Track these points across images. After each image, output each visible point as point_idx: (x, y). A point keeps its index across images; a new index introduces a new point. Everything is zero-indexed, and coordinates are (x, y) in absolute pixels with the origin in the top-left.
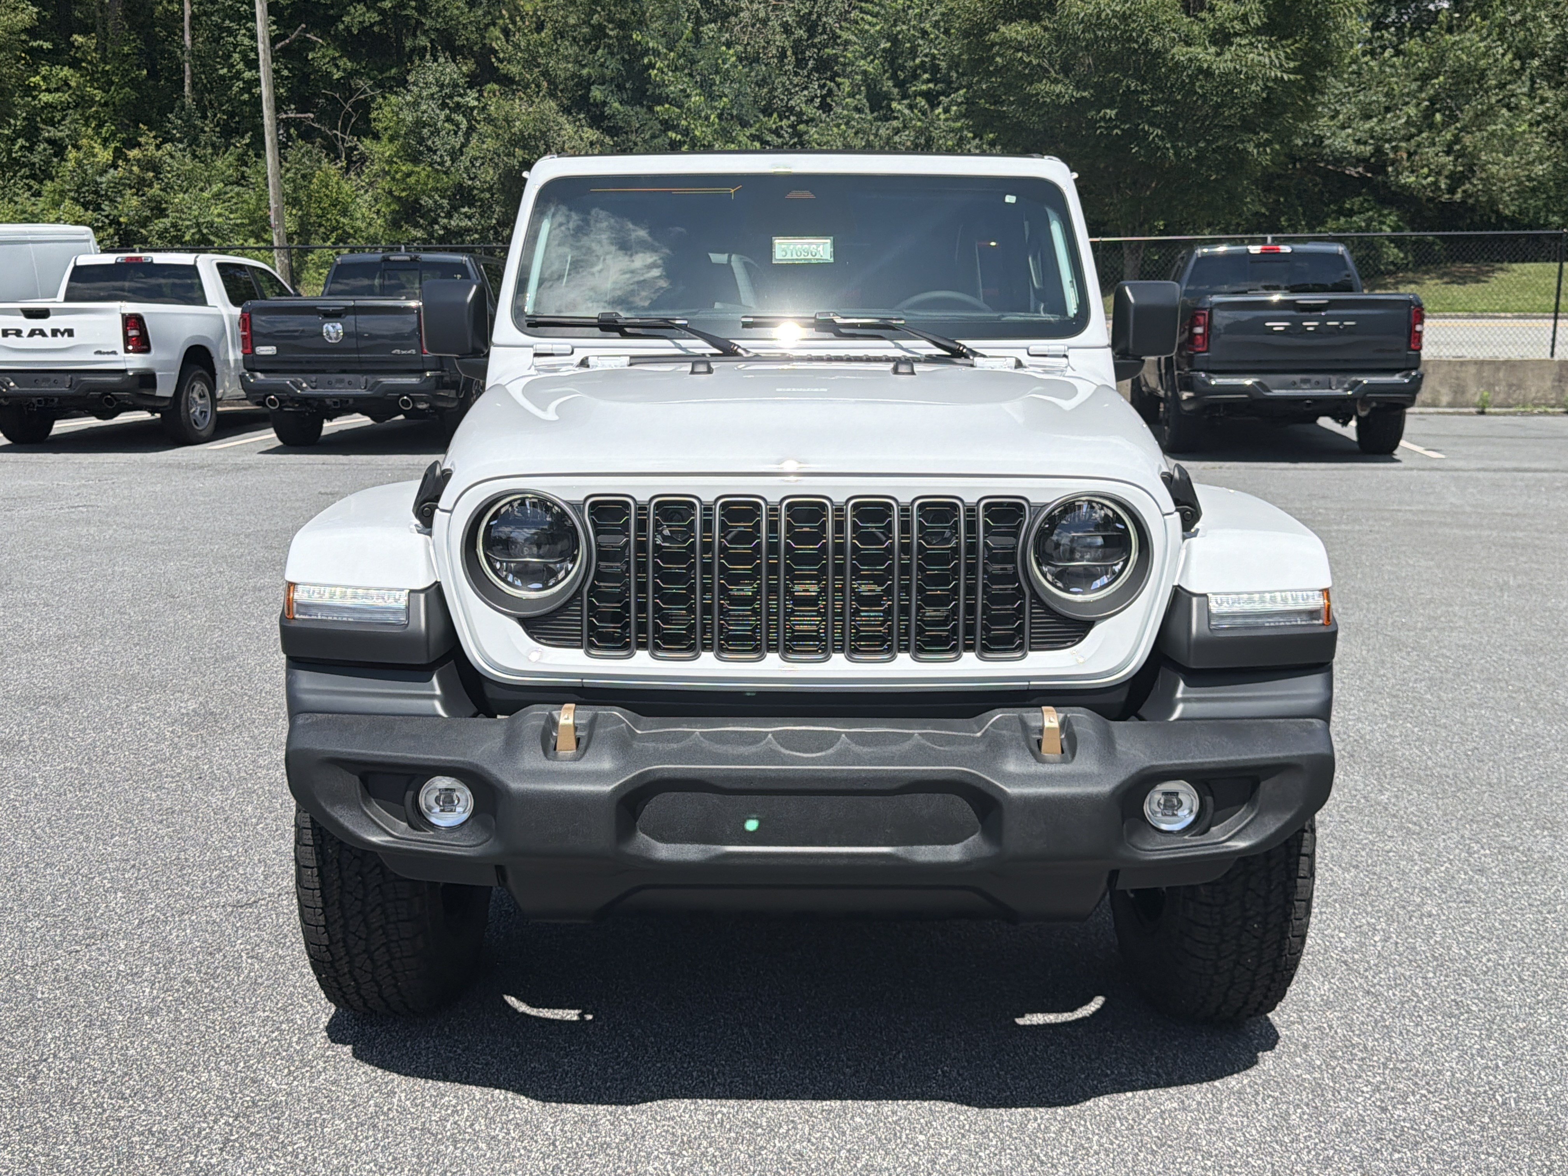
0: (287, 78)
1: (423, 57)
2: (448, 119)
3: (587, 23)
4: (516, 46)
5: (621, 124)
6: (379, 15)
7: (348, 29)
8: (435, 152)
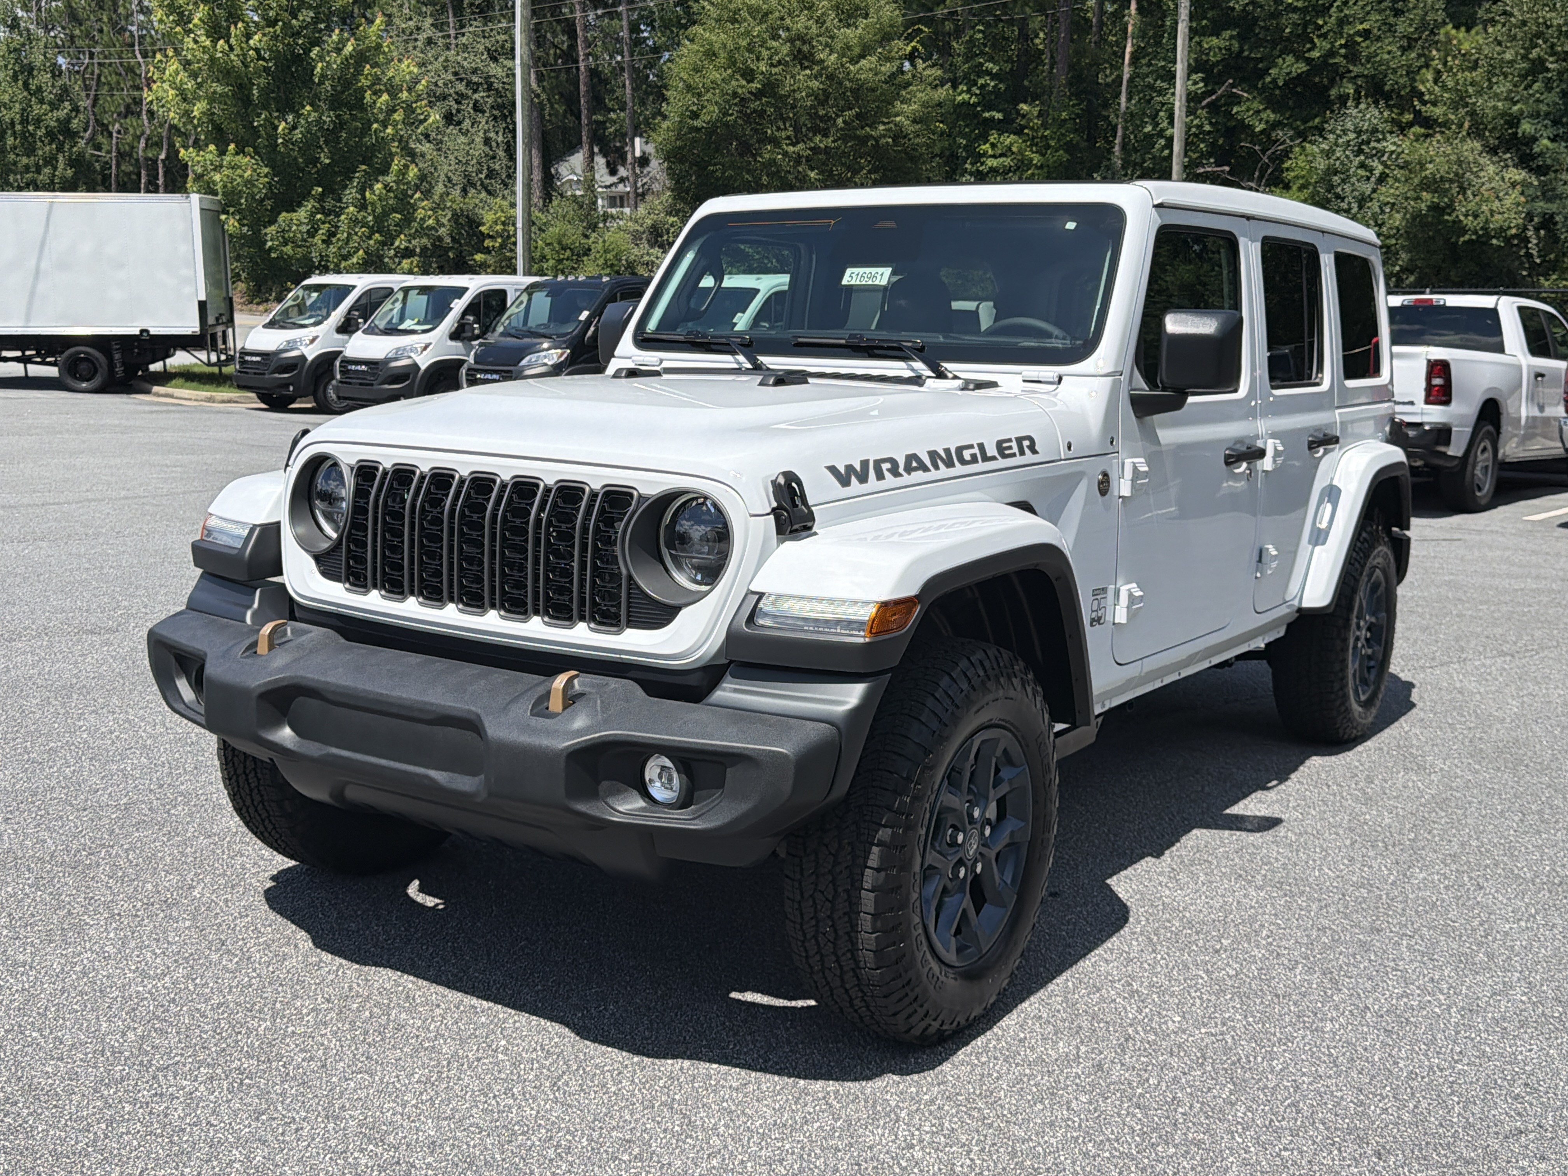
0: (1209, 133)
1: (1344, 104)
2: (1362, 165)
3: (1525, 57)
4: (1444, 88)
5: (1549, 162)
6: (1307, 64)
7: (1274, 81)
8: (1343, 199)
